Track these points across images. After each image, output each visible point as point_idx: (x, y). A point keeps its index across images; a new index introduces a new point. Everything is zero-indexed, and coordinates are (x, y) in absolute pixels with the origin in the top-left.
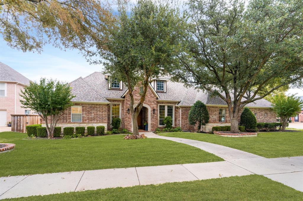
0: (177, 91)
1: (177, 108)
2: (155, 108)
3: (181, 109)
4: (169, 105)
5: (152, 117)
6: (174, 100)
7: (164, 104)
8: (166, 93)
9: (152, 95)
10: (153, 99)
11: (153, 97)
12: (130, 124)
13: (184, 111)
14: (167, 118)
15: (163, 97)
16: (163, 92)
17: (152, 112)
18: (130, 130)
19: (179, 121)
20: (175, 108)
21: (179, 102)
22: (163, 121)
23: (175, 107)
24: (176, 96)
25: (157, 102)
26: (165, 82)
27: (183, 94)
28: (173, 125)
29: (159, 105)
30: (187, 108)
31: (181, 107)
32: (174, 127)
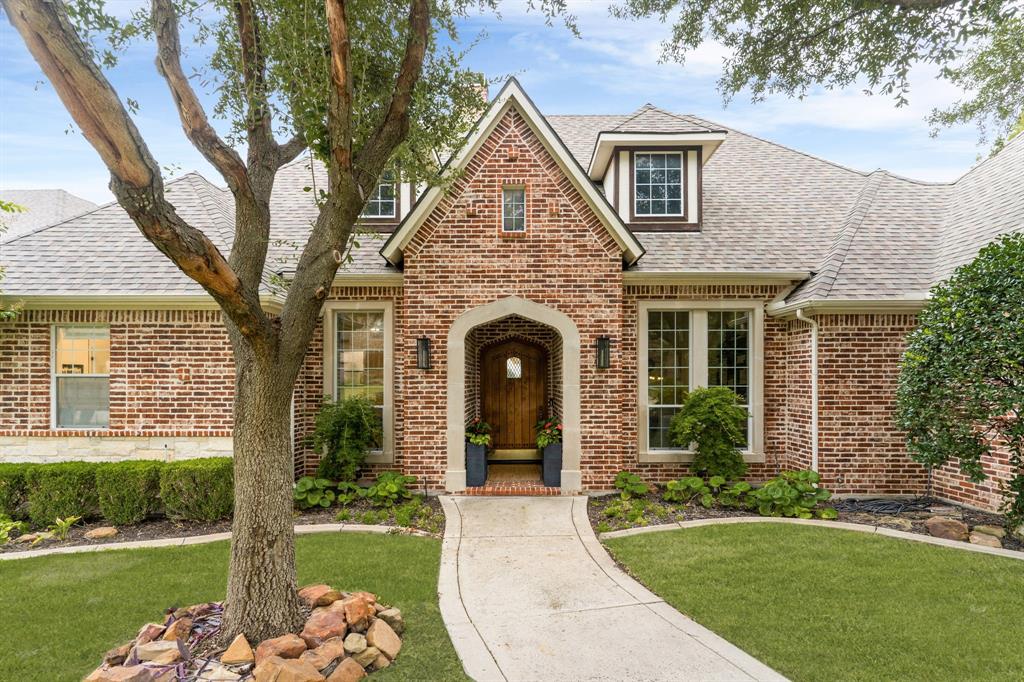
0: (785, 214)
1: (779, 325)
2: (614, 330)
3: (814, 333)
4: (723, 305)
5: (592, 395)
6: (757, 270)
7: (683, 298)
8: (696, 228)
9: (592, 239)
10: (595, 269)
11: (597, 254)
12: (438, 438)
13: (840, 346)
14: (701, 398)
15: (678, 253)
16: (680, 226)
17: (591, 359)
18: (435, 477)
19: (802, 418)
20: (769, 330)
21: (799, 284)
22: (673, 418)
23: (769, 318)
24: (771, 242)
25: (628, 289)
26: (692, 155)
27: (829, 227)
28: (753, 452)
29: (644, 307)
30: (870, 318)
31: (815, 314)
32: (762, 458)
